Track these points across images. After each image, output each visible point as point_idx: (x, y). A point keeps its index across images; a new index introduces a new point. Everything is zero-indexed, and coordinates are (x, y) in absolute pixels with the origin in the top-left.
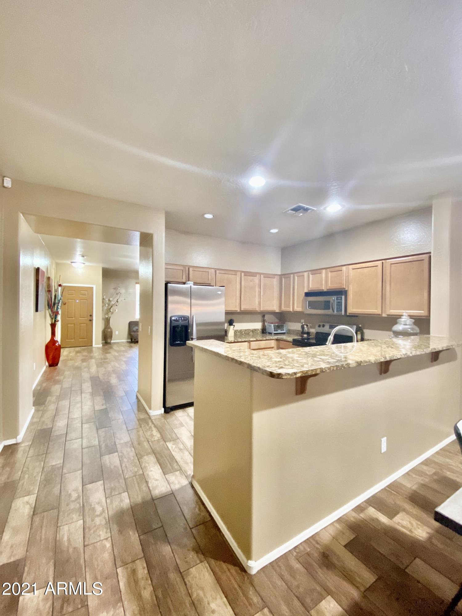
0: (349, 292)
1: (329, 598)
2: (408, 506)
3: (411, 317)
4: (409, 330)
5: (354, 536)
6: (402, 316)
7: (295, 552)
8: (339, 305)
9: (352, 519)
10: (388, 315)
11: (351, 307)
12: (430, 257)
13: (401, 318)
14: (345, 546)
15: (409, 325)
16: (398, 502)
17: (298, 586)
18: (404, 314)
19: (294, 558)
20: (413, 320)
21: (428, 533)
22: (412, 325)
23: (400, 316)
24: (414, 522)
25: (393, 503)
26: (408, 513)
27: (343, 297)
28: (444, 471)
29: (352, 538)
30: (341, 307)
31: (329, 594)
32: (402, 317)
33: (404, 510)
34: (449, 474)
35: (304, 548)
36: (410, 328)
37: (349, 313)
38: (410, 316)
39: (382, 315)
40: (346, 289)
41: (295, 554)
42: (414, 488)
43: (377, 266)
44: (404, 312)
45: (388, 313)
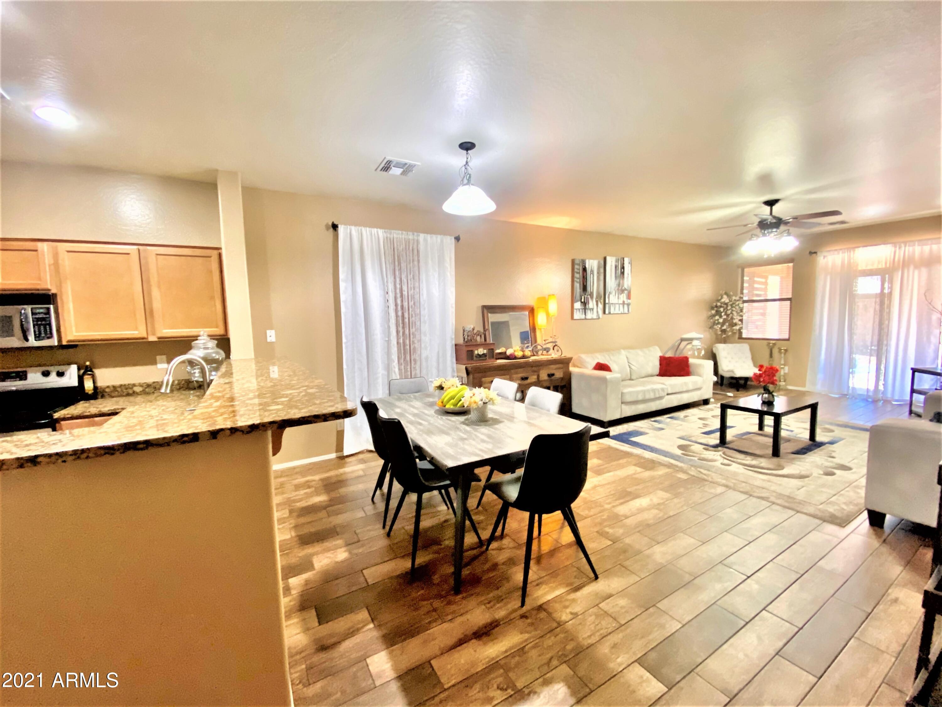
0: (64, 298)
1: (368, 660)
2: (309, 550)
3: (212, 337)
4: (214, 355)
5: (314, 610)
6: (199, 336)
7: (298, 685)
8: (41, 324)
9: (292, 603)
10: (159, 338)
11: (74, 329)
12: (220, 255)
13: (197, 340)
14: (320, 623)
15: (212, 348)
16: (300, 555)
17: (343, 692)
18: (202, 333)
19: (305, 689)
20: (216, 342)
21: (345, 551)
22: (215, 348)
23: (196, 338)
24: (329, 554)
25: (298, 559)
26: (317, 554)
27: (52, 307)
28: (293, 504)
29: (315, 614)
30: (48, 329)
31: (365, 659)
32: (199, 338)
33: (313, 555)
34: (299, 505)
35: (300, 671)
36: (214, 353)
37: (68, 341)
38: (209, 336)
39: (147, 338)
40: (54, 291)
41: (300, 686)
42: (293, 534)
43: (128, 254)
44: (200, 331)
45: (160, 335)
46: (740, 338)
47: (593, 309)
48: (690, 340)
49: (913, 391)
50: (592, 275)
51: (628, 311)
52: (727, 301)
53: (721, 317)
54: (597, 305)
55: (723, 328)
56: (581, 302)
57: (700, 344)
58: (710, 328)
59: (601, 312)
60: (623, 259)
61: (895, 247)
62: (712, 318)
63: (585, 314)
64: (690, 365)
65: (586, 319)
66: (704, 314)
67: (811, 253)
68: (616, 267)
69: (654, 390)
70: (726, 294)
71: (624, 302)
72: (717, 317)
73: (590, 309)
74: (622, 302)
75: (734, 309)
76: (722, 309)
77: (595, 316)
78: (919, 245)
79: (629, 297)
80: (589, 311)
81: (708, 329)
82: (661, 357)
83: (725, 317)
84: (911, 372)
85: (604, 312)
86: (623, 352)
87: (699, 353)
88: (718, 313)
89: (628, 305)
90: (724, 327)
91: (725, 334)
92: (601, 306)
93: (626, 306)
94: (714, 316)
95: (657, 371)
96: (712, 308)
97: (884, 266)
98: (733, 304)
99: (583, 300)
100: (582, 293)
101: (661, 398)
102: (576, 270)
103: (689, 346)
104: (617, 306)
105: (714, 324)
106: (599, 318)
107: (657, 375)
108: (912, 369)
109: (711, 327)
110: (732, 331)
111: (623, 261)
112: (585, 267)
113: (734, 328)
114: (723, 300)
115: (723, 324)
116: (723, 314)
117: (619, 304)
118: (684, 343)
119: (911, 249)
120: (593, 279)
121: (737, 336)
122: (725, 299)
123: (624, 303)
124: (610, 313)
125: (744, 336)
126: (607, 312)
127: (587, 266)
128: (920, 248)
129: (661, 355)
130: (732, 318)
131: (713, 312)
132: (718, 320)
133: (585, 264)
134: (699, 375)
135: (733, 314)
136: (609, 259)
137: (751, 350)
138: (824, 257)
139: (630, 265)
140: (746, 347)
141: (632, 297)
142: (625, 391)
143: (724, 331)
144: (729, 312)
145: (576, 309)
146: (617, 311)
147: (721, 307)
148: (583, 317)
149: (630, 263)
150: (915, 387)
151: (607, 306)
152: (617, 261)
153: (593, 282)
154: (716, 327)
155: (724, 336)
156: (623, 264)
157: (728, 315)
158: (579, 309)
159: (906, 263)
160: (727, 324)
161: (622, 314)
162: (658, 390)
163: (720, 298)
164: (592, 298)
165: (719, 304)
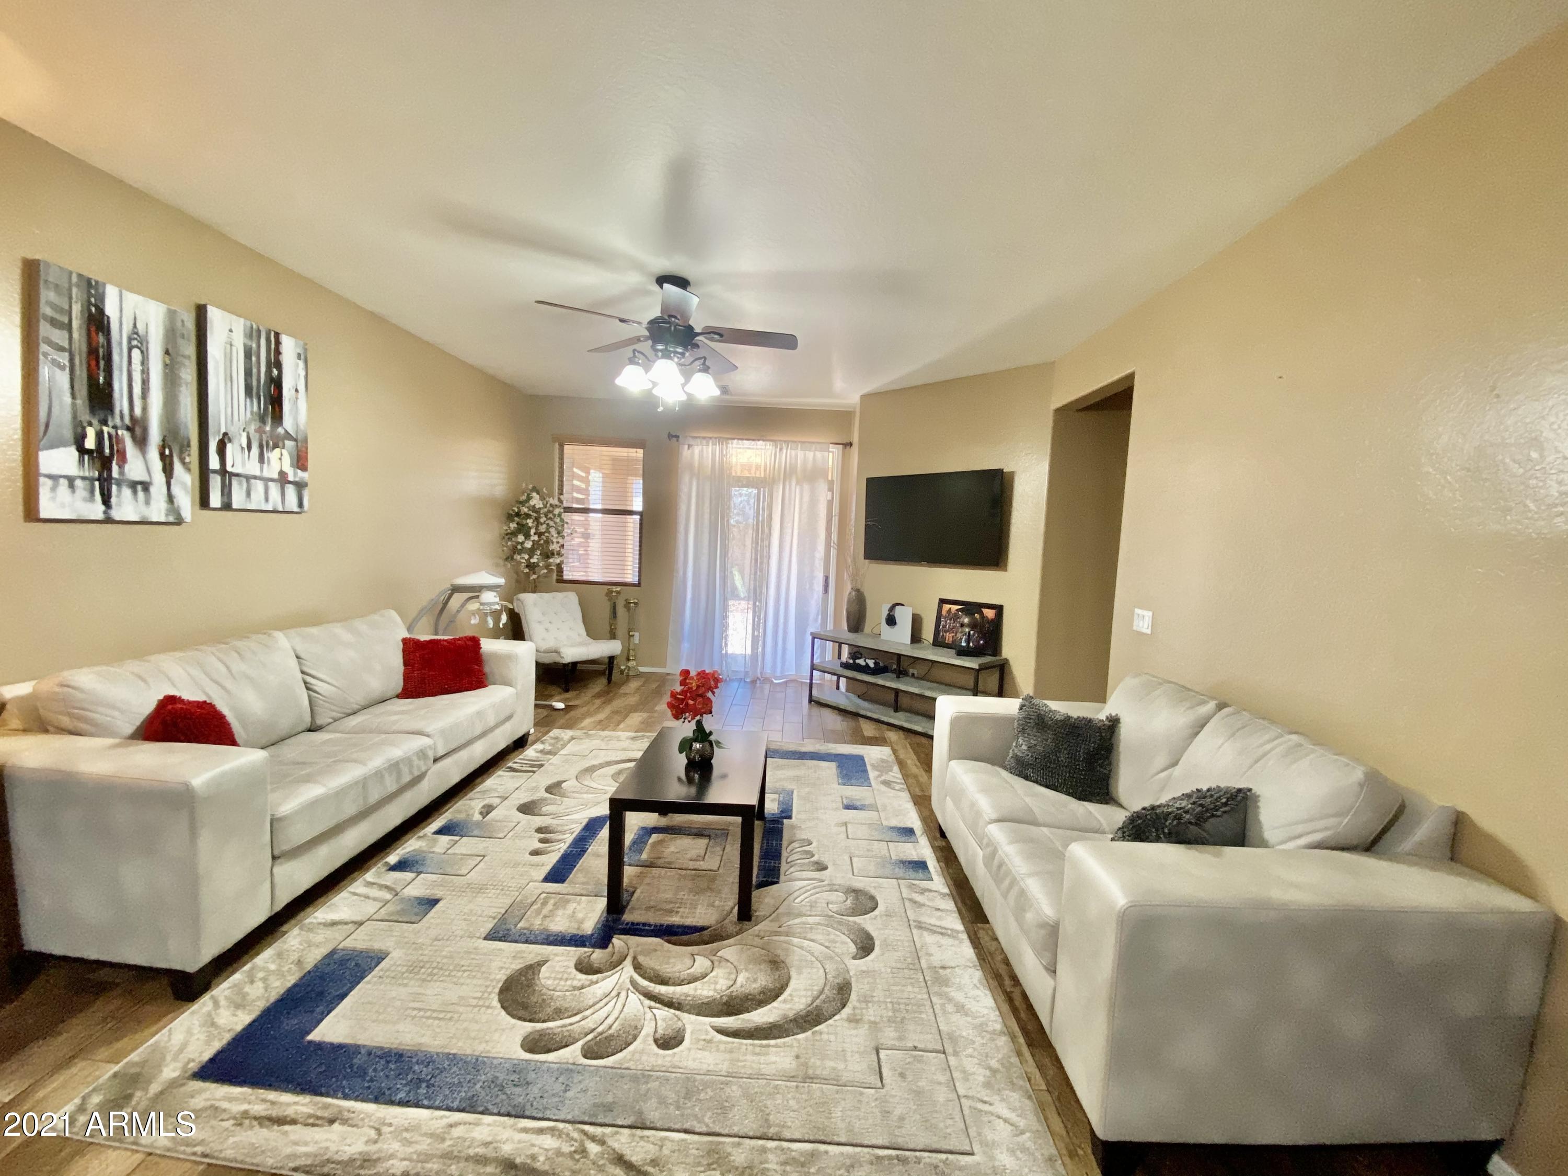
46: (561, 580)
47: (146, 486)
48: (475, 591)
49: (813, 667)
50: (136, 353)
51: (301, 505)
52: (539, 505)
53: (527, 536)
54: (168, 471)
55: (532, 561)
56: (82, 450)
57: (497, 600)
58: (507, 559)
59: (186, 502)
60: (277, 335)
61: (776, 447)
62: (510, 539)
63: (106, 501)
64: (484, 658)
65: (109, 520)
66: (493, 530)
67: (670, 436)
68: (248, 354)
69: (395, 767)
70: (535, 489)
71: (282, 474)
72: (521, 538)
73: (133, 485)
74: (276, 476)
75: (551, 523)
76: (530, 522)
77: (158, 510)
78: (802, 450)
79: (300, 462)
80: (127, 492)
81: (502, 562)
82: (405, 641)
83: (536, 538)
84: (810, 638)
85: (204, 502)
86: (282, 640)
87: (497, 620)
88: (523, 529)
89: (300, 486)
90: (534, 560)
91: (534, 573)
92: (185, 480)
93: (291, 491)
94: (514, 534)
95: (397, 682)
96: (510, 517)
97: (762, 475)
98: (549, 512)
99: (90, 443)
100: (85, 416)
101: (417, 780)
102: (46, 310)
103: (473, 606)
104: (259, 486)
105: (515, 550)
106: (179, 521)
107: (399, 696)
108: (812, 634)
109: (510, 558)
110: (547, 566)
111: (278, 343)
112: (101, 311)
113: (551, 560)
114: (532, 503)
115: (531, 552)
116: (533, 531)
117: (267, 480)
118: (457, 599)
119: (793, 452)
120: (145, 372)
121: (555, 576)
122: (536, 501)
123: (283, 479)
124: (227, 506)
125: (567, 575)
126: (215, 499)
127: (111, 309)
128: (802, 452)
129: (406, 635)
130: (548, 542)
131: (513, 525)
132: (522, 543)
133: (101, 298)
134: (507, 683)
135: (549, 532)
136: (214, 314)
137: (582, 604)
138: (689, 446)
139: (301, 364)
140: (571, 598)
141: (310, 464)
142: (287, 807)
143: (531, 567)
144: (543, 528)
145: (54, 478)
146: (257, 501)
147: (528, 516)
148: (96, 510)
149: (303, 357)
150: (816, 661)
151: (215, 483)
152: (252, 334)
153: (145, 383)
154: (517, 557)
155: (534, 577)
156: (278, 352)
157: (540, 534)
158: (71, 480)
159: (789, 473)
160: (539, 552)
161: (275, 511)
162: (408, 761)
163: (524, 498)
164: (141, 442)
165: (524, 510)
